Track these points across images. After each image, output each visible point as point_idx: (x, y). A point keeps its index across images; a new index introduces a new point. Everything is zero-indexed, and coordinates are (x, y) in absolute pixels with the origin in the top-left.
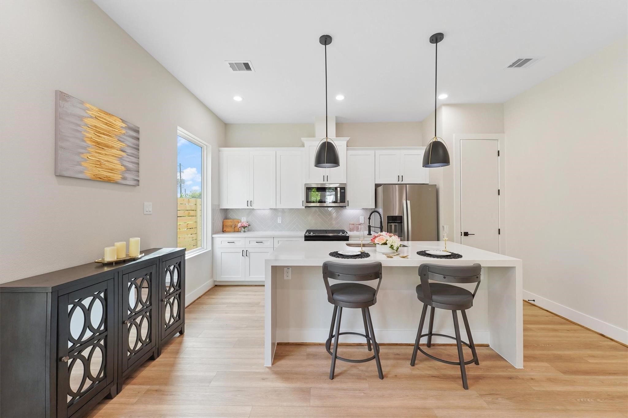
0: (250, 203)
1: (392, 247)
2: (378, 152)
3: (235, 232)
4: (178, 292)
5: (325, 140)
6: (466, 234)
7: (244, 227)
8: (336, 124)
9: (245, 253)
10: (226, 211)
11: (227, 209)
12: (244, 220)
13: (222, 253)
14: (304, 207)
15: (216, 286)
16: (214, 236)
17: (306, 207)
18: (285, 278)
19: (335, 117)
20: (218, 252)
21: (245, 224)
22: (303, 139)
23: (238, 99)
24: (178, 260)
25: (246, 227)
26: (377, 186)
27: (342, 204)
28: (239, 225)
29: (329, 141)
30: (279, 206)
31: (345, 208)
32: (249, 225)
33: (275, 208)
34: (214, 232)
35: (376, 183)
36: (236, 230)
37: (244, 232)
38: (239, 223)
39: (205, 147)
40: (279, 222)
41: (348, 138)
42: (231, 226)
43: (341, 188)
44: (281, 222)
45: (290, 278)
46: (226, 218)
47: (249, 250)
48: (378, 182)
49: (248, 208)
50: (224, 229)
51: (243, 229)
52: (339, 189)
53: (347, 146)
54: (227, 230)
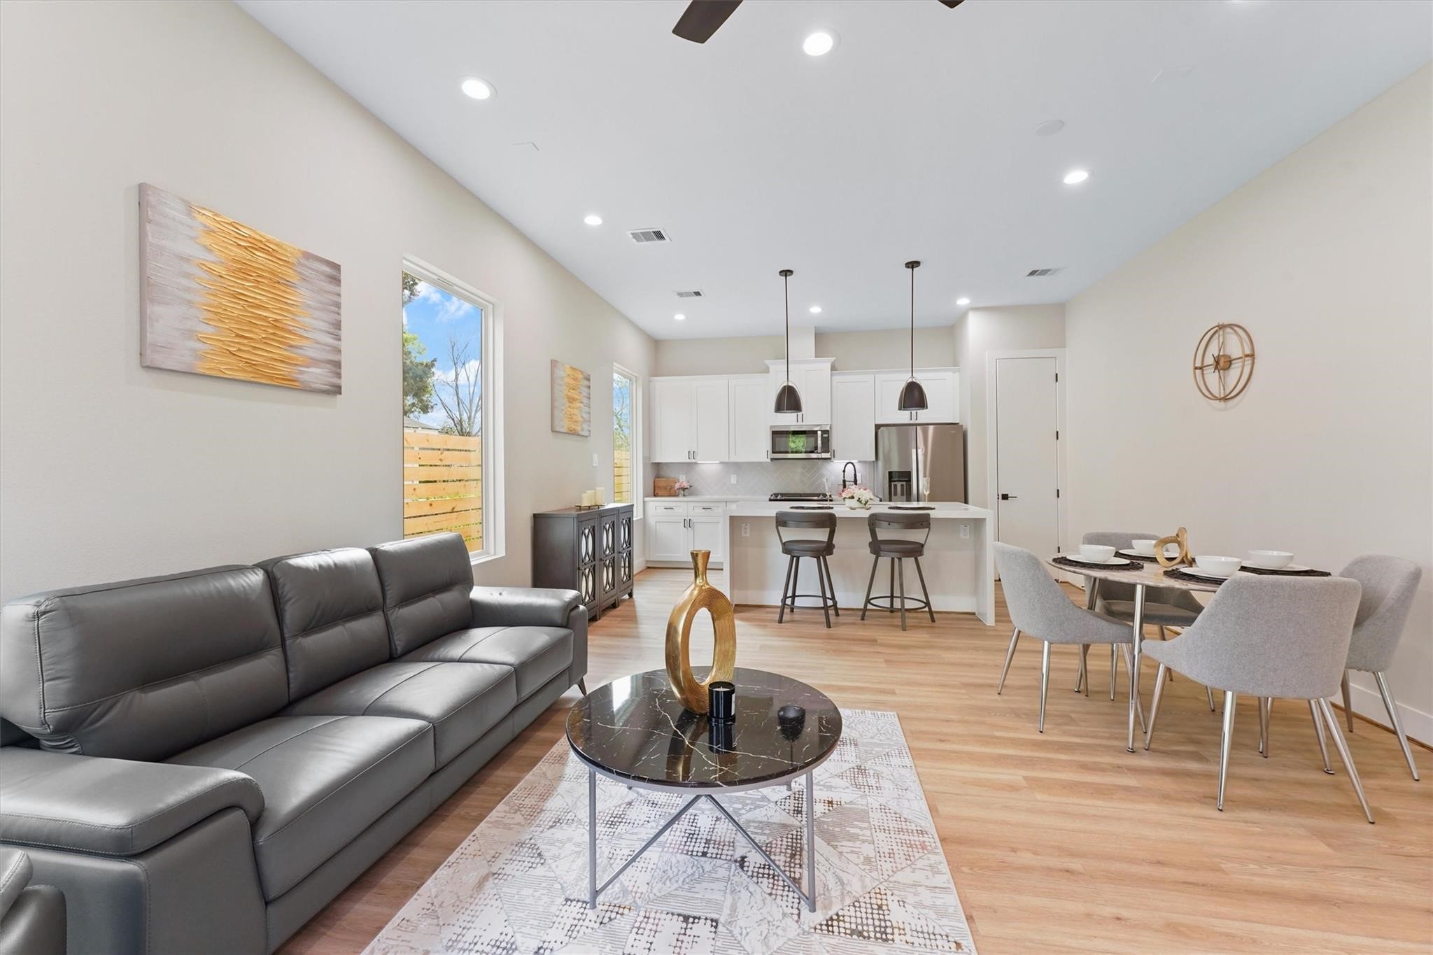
0: (692, 454)
1: (859, 500)
2: (879, 377)
3: (670, 496)
4: (629, 549)
5: (785, 384)
6: (1005, 497)
7: (684, 489)
8: (816, 334)
9: (688, 524)
10: (658, 464)
11: (658, 463)
12: (683, 480)
13: (657, 524)
14: (769, 460)
15: (649, 568)
16: (647, 499)
17: (772, 459)
18: (744, 535)
19: (814, 329)
20: (651, 521)
21: (685, 485)
22: (767, 362)
23: (680, 317)
24: (628, 515)
25: (687, 488)
26: (878, 427)
27: (825, 455)
28: (677, 486)
29: (790, 384)
30: (733, 459)
31: (829, 461)
32: (690, 486)
33: (727, 461)
34: (646, 495)
35: (877, 423)
36: (672, 493)
37: (684, 495)
38: (676, 483)
39: (634, 378)
40: (732, 482)
41: (833, 359)
42: (666, 489)
43: (824, 432)
44: (735, 483)
45: (748, 535)
46: (658, 476)
47: (694, 519)
48: (878, 422)
49: (689, 461)
50: (656, 492)
51: (682, 492)
52: (819, 433)
53: (832, 370)
54: (660, 493)
